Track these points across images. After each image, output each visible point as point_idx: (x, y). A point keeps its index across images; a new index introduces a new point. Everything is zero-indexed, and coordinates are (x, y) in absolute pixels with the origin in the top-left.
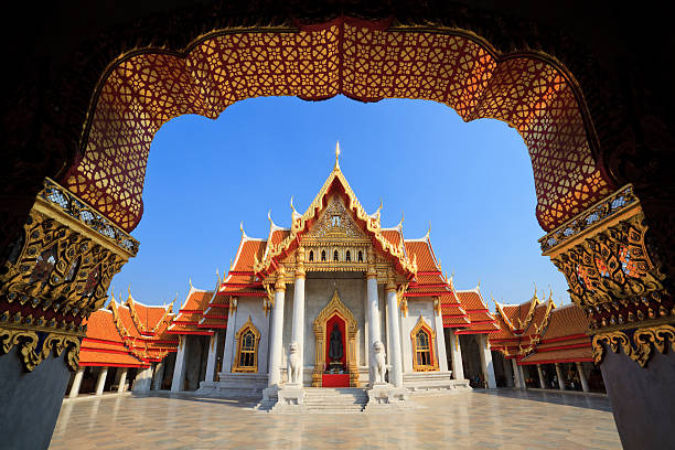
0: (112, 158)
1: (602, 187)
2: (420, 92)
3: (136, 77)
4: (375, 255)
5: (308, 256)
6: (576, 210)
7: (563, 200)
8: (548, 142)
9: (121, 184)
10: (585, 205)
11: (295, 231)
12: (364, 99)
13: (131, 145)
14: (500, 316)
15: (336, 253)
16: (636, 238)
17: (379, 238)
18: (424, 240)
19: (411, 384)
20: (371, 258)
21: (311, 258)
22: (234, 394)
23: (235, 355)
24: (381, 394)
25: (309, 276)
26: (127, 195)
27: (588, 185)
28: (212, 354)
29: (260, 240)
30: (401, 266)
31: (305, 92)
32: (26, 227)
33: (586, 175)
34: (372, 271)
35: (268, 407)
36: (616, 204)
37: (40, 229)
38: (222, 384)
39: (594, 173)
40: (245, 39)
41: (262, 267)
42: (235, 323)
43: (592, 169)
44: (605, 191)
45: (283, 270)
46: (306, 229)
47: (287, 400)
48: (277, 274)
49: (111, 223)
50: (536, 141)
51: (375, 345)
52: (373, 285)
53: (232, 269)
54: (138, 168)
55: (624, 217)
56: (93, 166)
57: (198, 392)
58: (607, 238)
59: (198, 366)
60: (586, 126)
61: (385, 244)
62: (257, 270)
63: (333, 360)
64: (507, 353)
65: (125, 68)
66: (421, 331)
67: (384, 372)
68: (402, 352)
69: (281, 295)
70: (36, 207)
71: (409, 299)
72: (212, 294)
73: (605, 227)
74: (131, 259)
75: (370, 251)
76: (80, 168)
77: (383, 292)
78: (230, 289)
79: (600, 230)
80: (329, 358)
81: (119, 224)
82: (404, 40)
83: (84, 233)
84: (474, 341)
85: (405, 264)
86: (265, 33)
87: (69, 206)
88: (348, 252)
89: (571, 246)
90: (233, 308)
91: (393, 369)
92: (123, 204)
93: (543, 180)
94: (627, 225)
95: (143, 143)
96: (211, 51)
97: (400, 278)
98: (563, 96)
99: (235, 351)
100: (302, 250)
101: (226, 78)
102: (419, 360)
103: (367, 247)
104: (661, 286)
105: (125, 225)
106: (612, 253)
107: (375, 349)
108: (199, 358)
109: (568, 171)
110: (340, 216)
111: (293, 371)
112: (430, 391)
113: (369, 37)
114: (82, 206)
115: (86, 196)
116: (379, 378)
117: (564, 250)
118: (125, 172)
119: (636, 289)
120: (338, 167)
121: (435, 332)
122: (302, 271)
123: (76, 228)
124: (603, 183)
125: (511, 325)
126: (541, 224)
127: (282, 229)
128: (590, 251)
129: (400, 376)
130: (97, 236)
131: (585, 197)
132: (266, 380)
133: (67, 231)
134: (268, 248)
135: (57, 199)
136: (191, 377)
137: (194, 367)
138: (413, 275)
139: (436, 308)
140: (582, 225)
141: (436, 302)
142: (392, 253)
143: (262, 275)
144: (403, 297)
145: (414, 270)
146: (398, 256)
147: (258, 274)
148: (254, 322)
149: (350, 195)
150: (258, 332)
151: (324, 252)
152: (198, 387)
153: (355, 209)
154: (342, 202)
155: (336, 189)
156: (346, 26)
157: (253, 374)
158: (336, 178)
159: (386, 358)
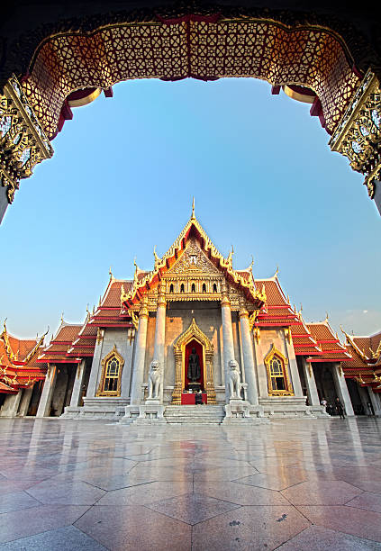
4: (228, 287)
5: (168, 289)
11: (157, 267)
14: (351, 347)
15: (193, 286)
17: (231, 272)
18: (273, 279)
20: (225, 289)
21: (172, 290)
22: (96, 418)
23: (99, 381)
24: (238, 408)
25: (169, 305)
28: (78, 381)
30: (251, 295)
34: (226, 300)
38: (86, 408)
41: (128, 297)
42: (100, 352)
45: (146, 300)
47: (148, 414)
48: (142, 304)
51: (230, 363)
52: (227, 311)
53: (101, 305)
57: (62, 417)
59: (64, 393)
61: (236, 277)
62: (123, 299)
63: (191, 381)
64: (362, 381)
66: (274, 358)
67: (239, 389)
69: (144, 322)
71: (262, 329)
72: (81, 328)
75: (224, 283)
77: (236, 317)
78: (98, 321)
80: (187, 379)
84: (327, 370)
85: (255, 293)
88: (204, 285)
90: (100, 338)
91: (249, 387)
97: (250, 305)
99: (100, 376)
100: (164, 283)
102: (274, 384)
103: (221, 280)
107: (230, 366)
108: (65, 386)
110: (197, 256)
111: (154, 388)
112: (287, 415)
116: (235, 394)
121: (287, 358)
122: (163, 300)
125: (362, 354)
132: (128, 403)
136: (56, 404)
137: (60, 394)
138: (263, 303)
139: (287, 337)
141: (286, 331)
142: (243, 284)
143: (128, 304)
144: (254, 327)
145: (264, 298)
146: (249, 286)
147: (124, 303)
148: (119, 350)
149: (205, 238)
150: (122, 359)
151: (182, 286)
152: (63, 412)
153: (210, 249)
154: (198, 245)
155: (193, 234)
156: (192, 23)
157: (116, 398)
158: (193, 226)
159: (241, 375)
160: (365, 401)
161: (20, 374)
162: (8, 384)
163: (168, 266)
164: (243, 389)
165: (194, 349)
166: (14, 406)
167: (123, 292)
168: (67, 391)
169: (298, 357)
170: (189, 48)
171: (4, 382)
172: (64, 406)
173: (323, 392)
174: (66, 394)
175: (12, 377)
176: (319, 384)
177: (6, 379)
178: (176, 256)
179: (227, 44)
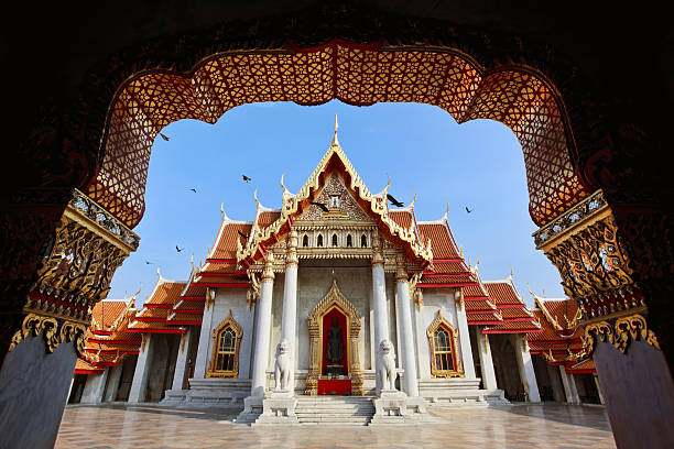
0: (122, 166)
1: (581, 190)
2: (413, 97)
3: (143, 92)
4: (381, 240)
5: (301, 241)
6: (561, 209)
7: (550, 199)
8: (538, 144)
9: (128, 187)
10: (569, 204)
11: (286, 213)
12: (358, 104)
13: (136, 151)
14: (540, 313)
15: (335, 237)
16: (610, 237)
17: (386, 220)
18: (441, 222)
19: (430, 394)
20: (377, 243)
21: (305, 243)
22: (208, 405)
23: (210, 357)
24: (391, 404)
25: (302, 264)
26: (133, 196)
27: (569, 187)
28: (182, 357)
29: (244, 223)
30: (412, 252)
31: (300, 98)
32: (58, 230)
33: (567, 179)
34: (378, 257)
35: (249, 421)
36: (593, 205)
37: (66, 231)
38: (193, 393)
39: (573, 177)
40: (246, 59)
41: (246, 253)
42: (212, 318)
43: (571, 174)
44: (582, 194)
45: (271, 257)
46: (300, 211)
47: (275, 410)
48: (265, 262)
49: (119, 222)
50: (528, 141)
51: (382, 344)
52: (379, 274)
53: (211, 256)
54: (141, 171)
55: (600, 218)
56: (108, 175)
57: (162, 403)
58: (588, 236)
59: (164, 370)
60: (566, 134)
61: (393, 227)
62: (240, 257)
63: (330, 362)
64: (551, 358)
65: (134, 86)
66: (440, 329)
67: (394, 378)
68: (417, 354)
69: (269, 286)
70: (66, 213)
71: (425, 291)
72: (185, 285)
73: (585, 226)
74: (131, 253)
75: (376, 235)
76: (99, 178)
77: (392, 283)
78: (207, 280)
79: (581, 229)
80: (326, 361)
81: (125, 222)
82: (393, 57)
83: (97, 232)
84: (508, 342)
85: (418, 250)
86: (264, 54)
87: (89, 211)
88: (349, 237)
89: (560, 241)
90: (210, 301)
91: (406, 373)
92: (129, 204)
93: (533, 179)
94: (602, 224)
95: (145, 148)
96: (213, 69)
97: (411, 265)
98: (548, 104)
99: (211, 351)
100: (295, 234)
101: (226, 89)
102: (438, 363)
103: (372, 231)
104: (631, 281)
105: (129, 223)
106: (594, 250)
107: (383, 349)
108: (166, 361)
109: (553, 174)
110: (339, 196)
111: (282, 375)
112: (454, 402)
113: (361, 56)
114: (98, 209)
115: (101, 201)
116: (388, 385)
117: (554, 245)
118: (131, 176)
119: (614, 282)
120: (336, 142)
121: (457, 330)
122: (294, 257)
123: (91, 229)
124: (581, 187)
125: (555, 323)
126: (534, 219)
127: (270, 210)
128: (576, 247)
129: (414, 383)
130: (108, 234)
131: (567, 198)
132: (247, 387)
133: (85, 232)
134: (253, 233)
135: (81, 206)
136: (154, 385)
138: (428, 263)
139: (458, 301)
140: (567, 223)
141: (457, 294)
142: (402, 236)
145: (428, 256)
146: (409, 240)
147: (242, 262)
148: (236, 317)
149: (352, 173)
150: (240, 329)
151: (320, 237)
152: (163, 397)
153: (357, 189)
154: (341, 180)
155: (335, 166)
156: (340, 48)
157: (231, 380)
158: (335, 154)
159: (396, 360)
160: (555, 382)
161: (104, 347)
162: (89, 361)
164: (398, 376)
165: (334, 321)
166: (99, 390)
167: (240, 246)
168: (168, 368)
169: (471, 328)
170: (336, 73)
171: (84, 358)
172: (165, 389)
174: (167, 373)
175: (95, 352)
177: (85, 354)
178: (312, 197)
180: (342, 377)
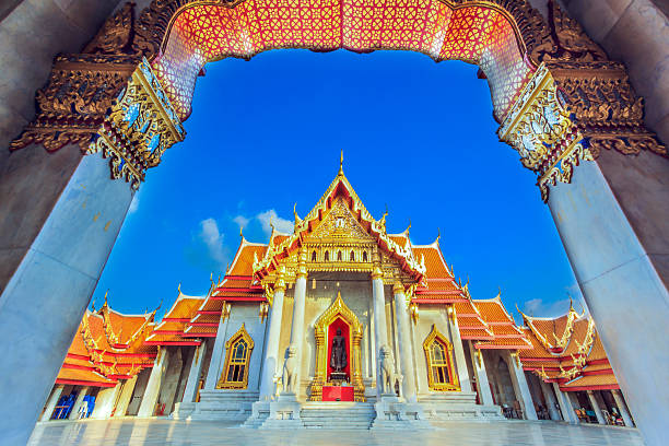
4: (380, 255)
5: (310, 257)
14: (529, 331)
15: (340, 253)
17: (384, 238)
20: (377, 258)
21: (314, 257)
22: (216, 416)
23: (223, 368)
24: (391, 407)
25: (310, 275)
28: (195, 369)
30: (408, 266)
34: (378, 271)
38: (203, 404)
42: (226, 330)
45: (283, 270)
47: (281, 414)
48: (278, 274)
52: (379, 285)
53: (229, 273)
57: (171, 416)
59: (176, 384)
61: (390, 244)
62: (256, 269)
66: (436, 343)
67: (393, 384)
69: (280, 296)
70: (136, 72)
71: (420, 306)
72: (203, 300)
75: (375, 251)
77: (390, 292)
78: (224, 294)
80: (331, 368)
85: (412, 264)
88: (353, 252)
90: (226, 314)
91: (405, 380)
97: (406, 278)
99: (224, 362)
100: (305, 250)
102: (435, 376)
103: (372, 248)
107: (383, 354)
108: (178, 376)
110: (344, 218)
111: (289, 378)
112: (453, 416)
116: (388, 389)
121: (452, 343)
122: (303, 270)
125: (544, 341)
132: (256, 397)
136: (164, 399)
137: (171, 385)
138: (422, 276)
139: (451, 317)
141: (450, 310)
142: (398, 252)
143: (261, 274)
144: (412, 303)
145: (422, 270)
146: (405, 255)
147: (257, 273)
148: (248, 329)
149: (354, 199)
150: (251, 341)
151: (327, 253)
152: (173, 410)
153: (360, 211)
154: (346, 204)
155: (341, 193)
157: (242, 391)
158: (341, 184)
159: (395, 365)
161: (121, 360)
162: (103, 374)
163: (310, 230)
164: (397, 382)
165: (339, 329)
166: (111, 399)
167: (256, 259)
168: (180, 381)
169: (465, 343)
171: (99, 371)
172: (175, 401)
173: (497, 388)
174: (179, 387)
175: (111, 364)
176: (491, 377)
177: (102, 367)
178: (320, 219)
179: (385, 17)
180: (345, 384)
